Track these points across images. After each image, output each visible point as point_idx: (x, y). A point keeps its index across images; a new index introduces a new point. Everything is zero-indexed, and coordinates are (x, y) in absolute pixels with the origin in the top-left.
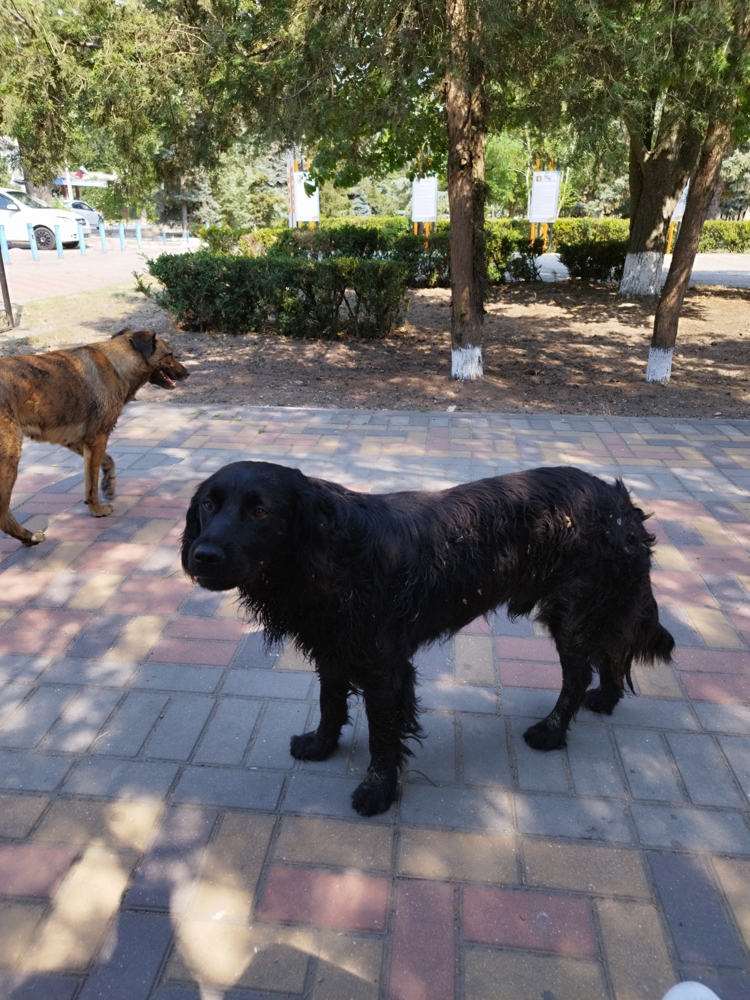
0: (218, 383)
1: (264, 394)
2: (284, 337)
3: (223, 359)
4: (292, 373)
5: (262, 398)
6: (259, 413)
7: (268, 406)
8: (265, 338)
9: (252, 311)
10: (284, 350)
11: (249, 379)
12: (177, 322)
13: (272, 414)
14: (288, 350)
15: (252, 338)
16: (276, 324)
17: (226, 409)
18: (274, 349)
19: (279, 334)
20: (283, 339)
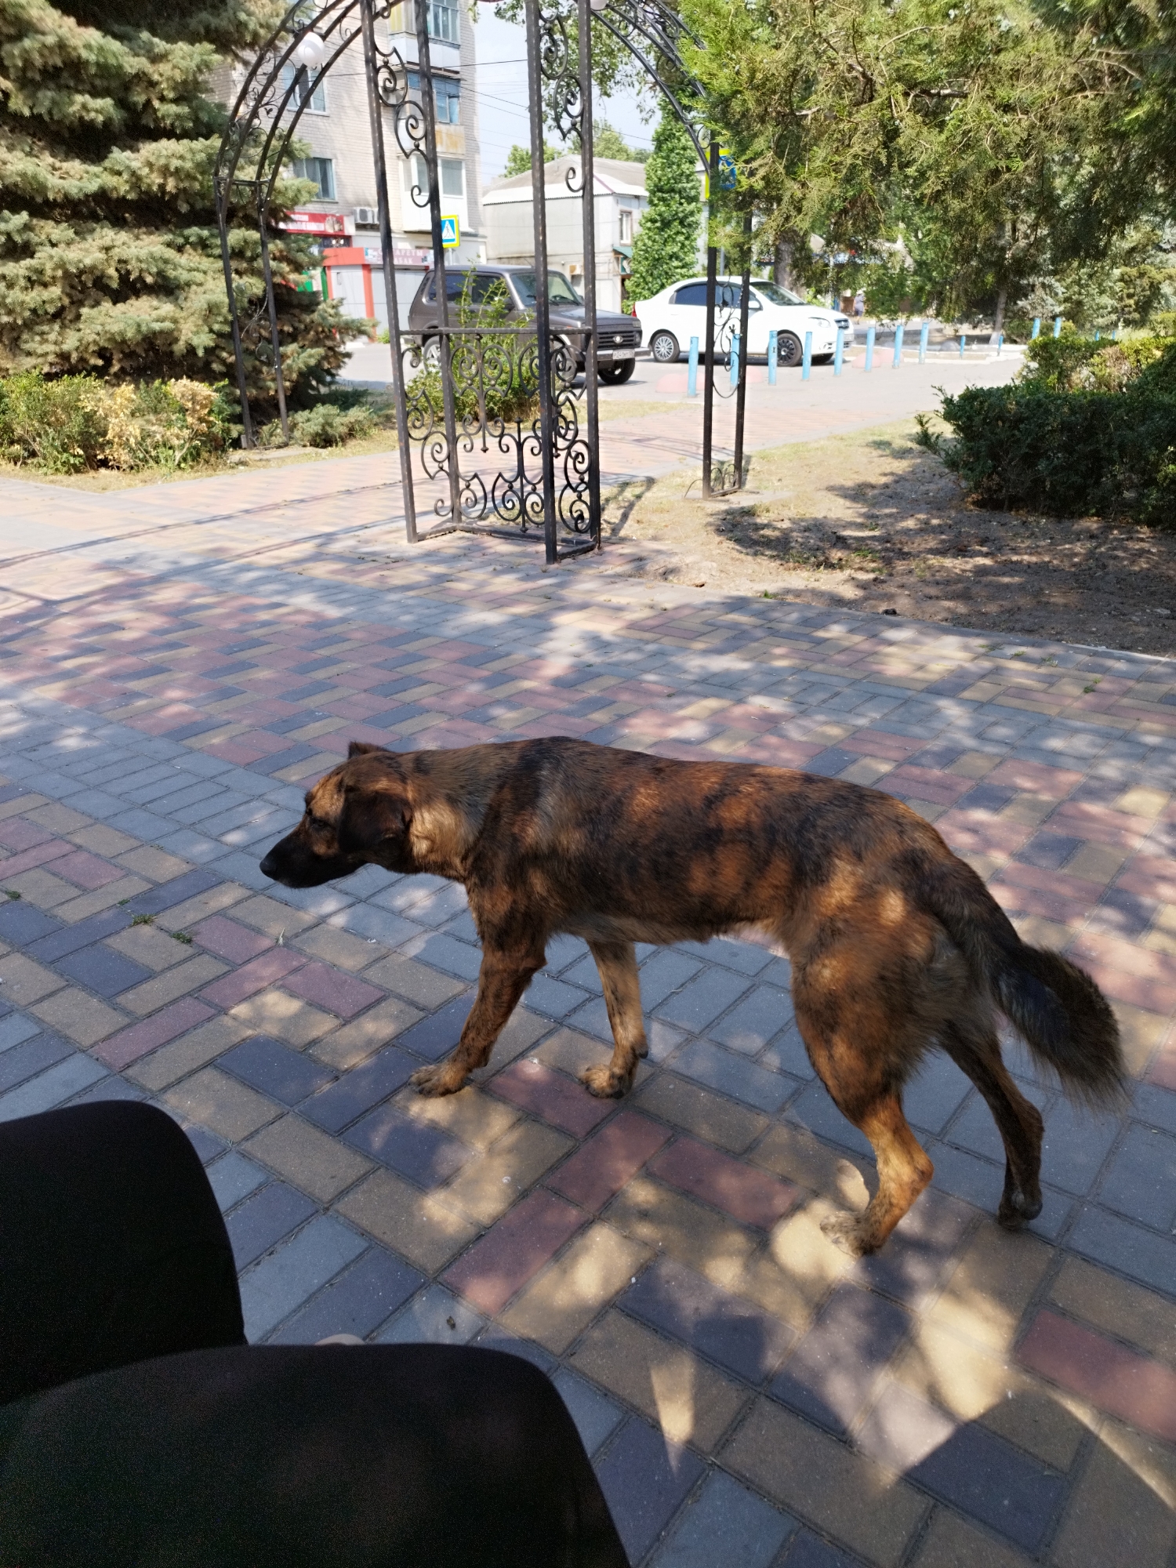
0: (1024, 601)
1: (1099, 626)
2: (1145, 529)
3: (1034, 559)
4: (1153, 593)
5: (1093, 633)
6: (1088, 658)
7: (1103, 649)
8: (1112, 528)
9: (1097, 483)
10: (1142, 553)
11: (1073, 598)
12: (968, 495)
13: (1110, 663)
14: (1149, 552)
15: (1088, 528)
16: (1136, 506)
17: (1033, 645)
18: (1125, 550)
19: (1138, 522)
20: (1144, 531)
